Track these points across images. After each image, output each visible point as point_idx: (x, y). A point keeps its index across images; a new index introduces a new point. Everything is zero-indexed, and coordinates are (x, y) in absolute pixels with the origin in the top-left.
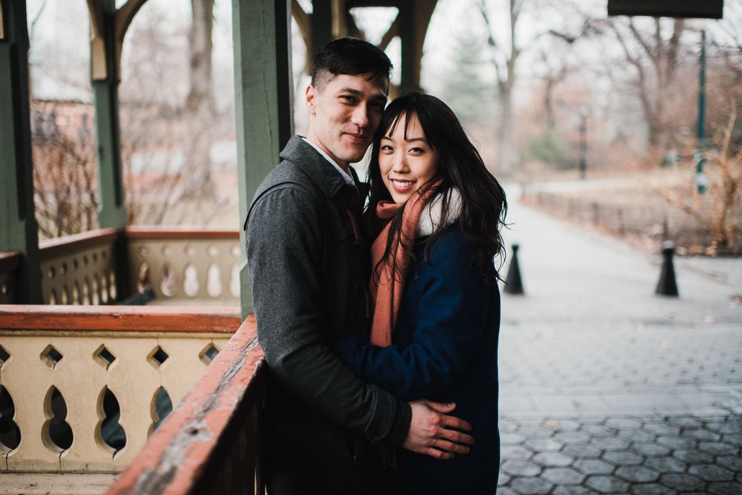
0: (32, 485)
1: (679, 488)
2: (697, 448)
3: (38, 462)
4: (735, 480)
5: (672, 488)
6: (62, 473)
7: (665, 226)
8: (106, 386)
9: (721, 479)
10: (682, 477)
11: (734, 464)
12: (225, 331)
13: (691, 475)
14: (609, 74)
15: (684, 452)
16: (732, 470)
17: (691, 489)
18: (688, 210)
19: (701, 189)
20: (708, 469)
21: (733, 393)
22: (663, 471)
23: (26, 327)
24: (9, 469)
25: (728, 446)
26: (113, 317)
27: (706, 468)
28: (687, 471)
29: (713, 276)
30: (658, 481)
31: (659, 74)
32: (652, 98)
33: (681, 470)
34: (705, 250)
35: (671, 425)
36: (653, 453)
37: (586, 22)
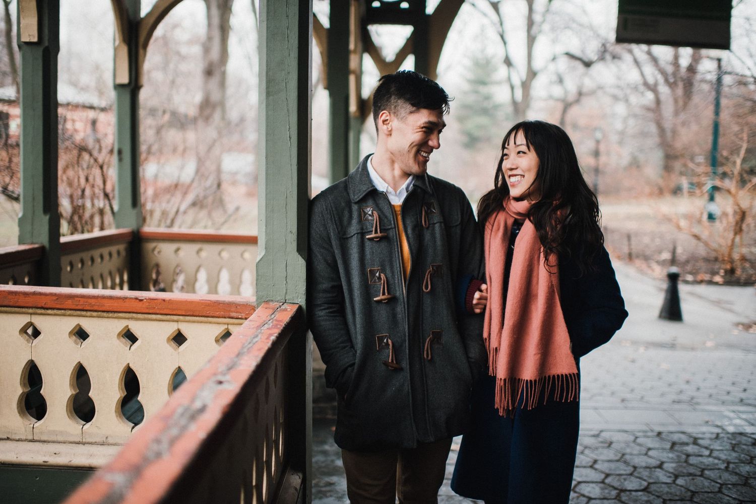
0: (55, 454)
1: (665, 497)
2: (686, 461)
3: (61, 433)
4: (720, 491)
5: (658, 497)
6: (84, 444)
7: (674, 252)
8: (129, 364)
9: (706, 490)
10: (669, 487)
11: (720, 477)
12: (240, 317)
13: (678, 485)
14: (627, 101)
15: (674, 465)
16: (717, 483)
17: (677, 498)
18: (697, 237)
19: (711, 217)
20: (695, 480)
21: (727, 413)
22: (651, 481)
23: (58, 306)
24: (35, 438)
25: (716, 461)
26: (138, 301)
27: (693, 479)
28: (674, 482)
29: (718, 303)
30: (645, 490)
31: (676, 101)
32: (668, 125)
33: (669, 480)
34: (711, 278)
35: (662, 439)
36: (644, 464)
37: (604, 45)
